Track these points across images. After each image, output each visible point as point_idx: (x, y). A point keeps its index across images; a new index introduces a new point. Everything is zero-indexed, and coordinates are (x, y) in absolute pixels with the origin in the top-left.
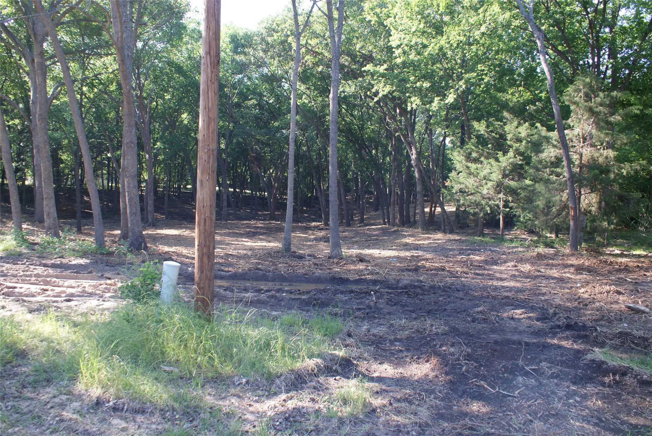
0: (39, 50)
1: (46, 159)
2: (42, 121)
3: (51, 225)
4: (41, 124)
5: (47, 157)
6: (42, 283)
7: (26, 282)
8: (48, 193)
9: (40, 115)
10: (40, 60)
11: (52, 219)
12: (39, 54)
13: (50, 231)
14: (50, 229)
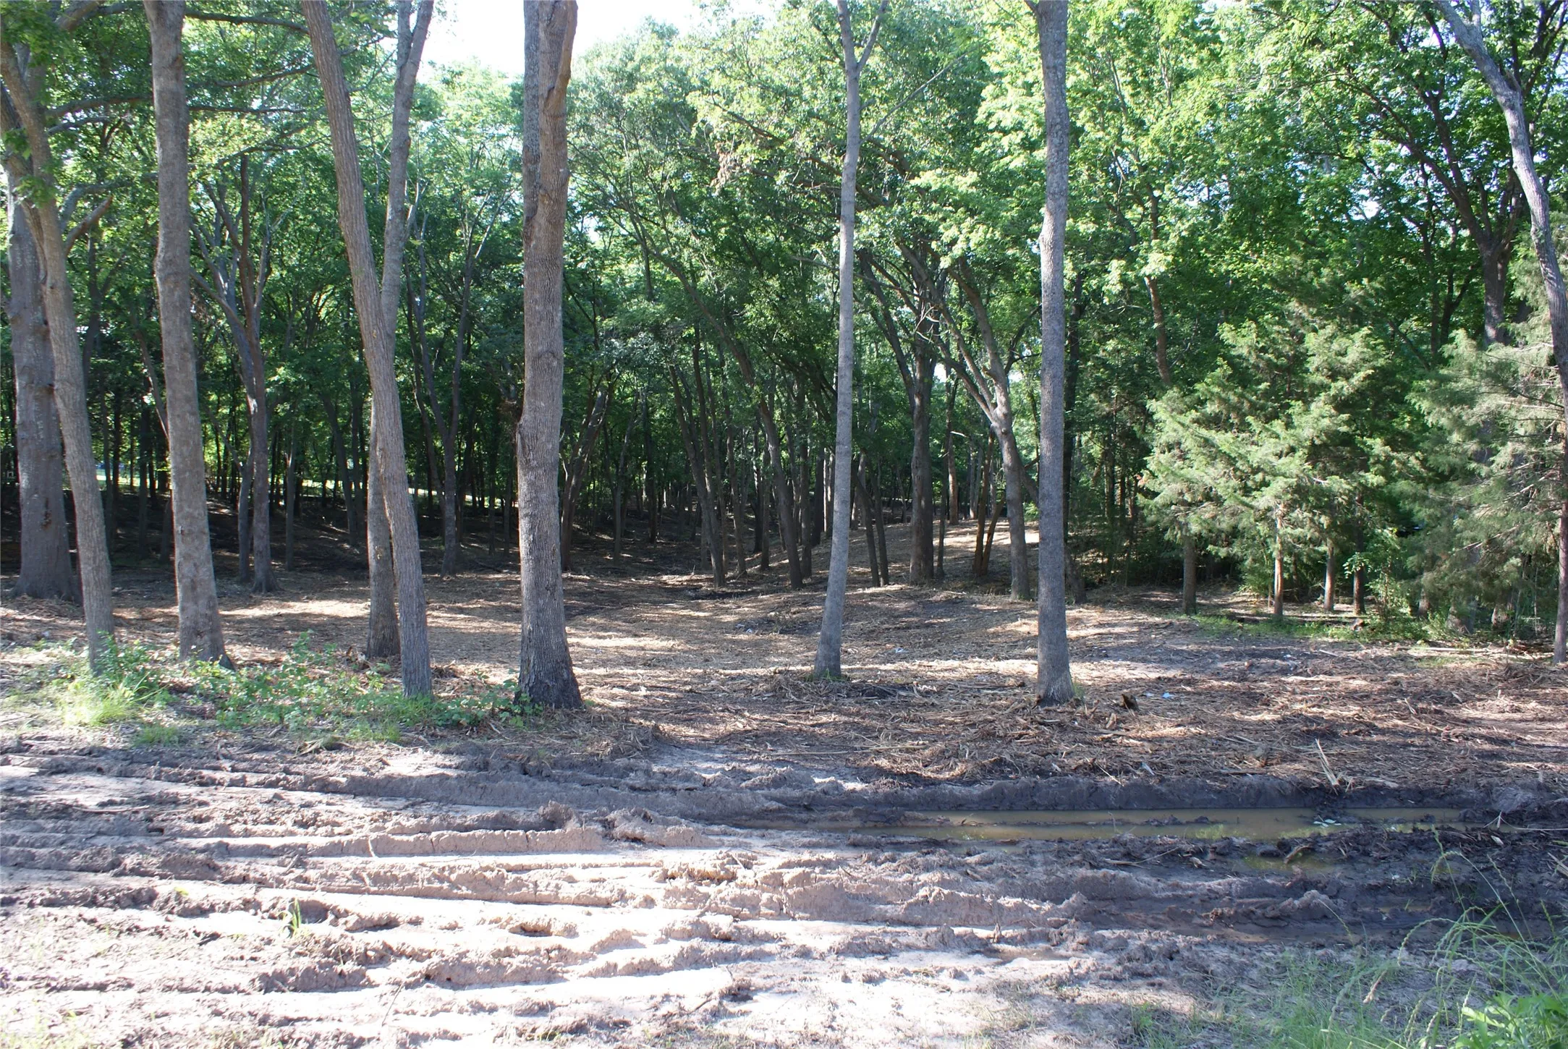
0: (172, 51)
1: (188, 407)
2: (176, 283)
3: (201, 620)
4: (172, 291)
5: (188, 400)
6: (464, 891)
7: (395, 887)
8: (190, 516)
9: (167, 263)
10: (172, 85)
11: (202, 602)
12: (171, 66)
13: (198, 640)
14: (199, 634)
